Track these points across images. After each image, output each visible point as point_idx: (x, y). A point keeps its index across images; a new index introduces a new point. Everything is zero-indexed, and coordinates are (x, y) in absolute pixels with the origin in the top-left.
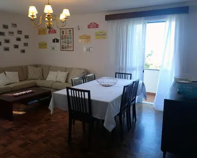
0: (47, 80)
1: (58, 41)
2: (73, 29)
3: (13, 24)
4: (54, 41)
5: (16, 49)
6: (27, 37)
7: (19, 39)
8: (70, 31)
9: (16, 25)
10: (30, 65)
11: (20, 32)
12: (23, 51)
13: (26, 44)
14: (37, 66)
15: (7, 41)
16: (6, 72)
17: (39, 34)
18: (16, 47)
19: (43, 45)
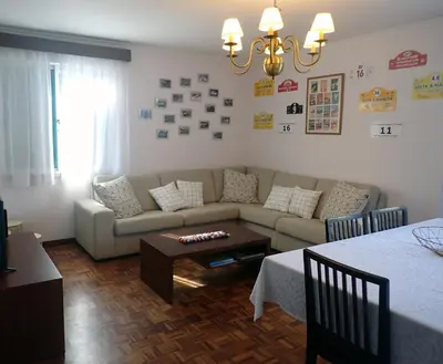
0: (265, 206)
1: (299, 109)
2: (343, 75)
3: (200, 76)
4: (290, 110)
5: (204, 131)
6: (228, 103)
7: (211, 109)
8: (334, 81)
9: (207, 77)
10: (230, 168)
11: (214, 93)
12: (218, 136)
13: (225, 120)
14: (246, 171)
15: (187, 114)
16: (178, 182)
17: (257, 94)
18: (205, 125)
19: (264, 121)
